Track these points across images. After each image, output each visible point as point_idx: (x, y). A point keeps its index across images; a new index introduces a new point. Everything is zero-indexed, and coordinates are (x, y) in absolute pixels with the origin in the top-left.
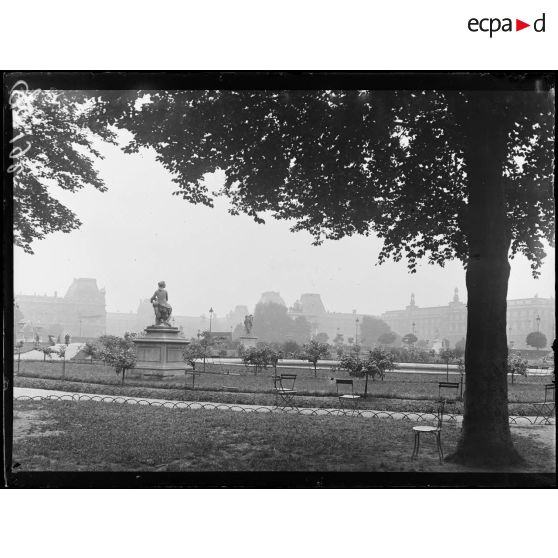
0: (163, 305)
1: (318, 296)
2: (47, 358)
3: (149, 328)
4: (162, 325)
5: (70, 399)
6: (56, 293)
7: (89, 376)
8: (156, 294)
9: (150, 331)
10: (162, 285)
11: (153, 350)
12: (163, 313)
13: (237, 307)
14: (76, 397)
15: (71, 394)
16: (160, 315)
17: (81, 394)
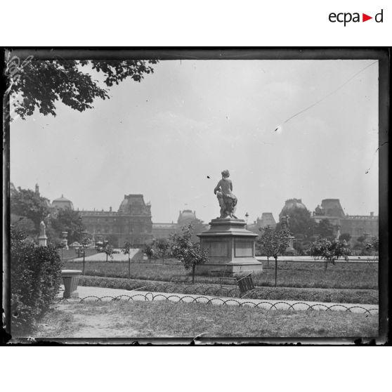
0: (228, 195)
1: (338, 201)
2: (109, 259)
3: (213, 221)
4: (228, 217)
5: (142, 299)
6: (111, 208)
7: (153, 273)
8: (220, 184)
9: (214, 224)
10: (225, 174)
11: (219, 245)
12: (228, 204)
13: (264, 214)
14: (150, 297)
15: (144, 293)
16: (225, 207)
17: (155, 294)
